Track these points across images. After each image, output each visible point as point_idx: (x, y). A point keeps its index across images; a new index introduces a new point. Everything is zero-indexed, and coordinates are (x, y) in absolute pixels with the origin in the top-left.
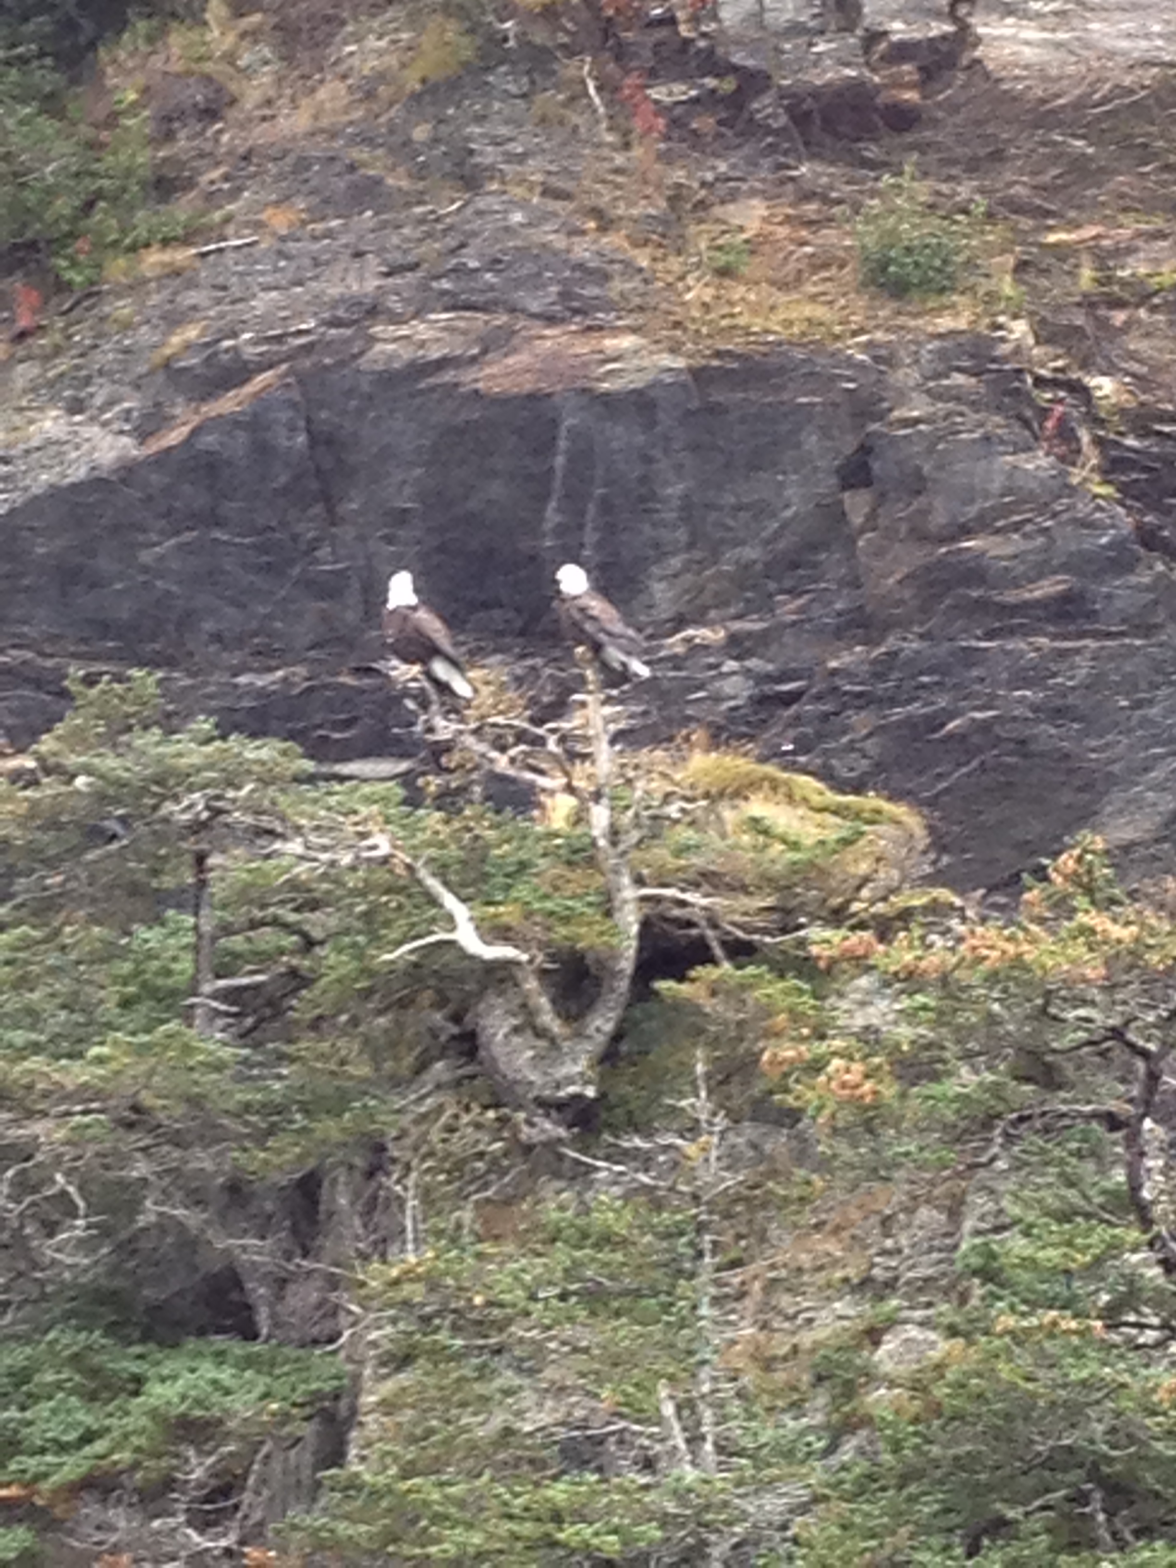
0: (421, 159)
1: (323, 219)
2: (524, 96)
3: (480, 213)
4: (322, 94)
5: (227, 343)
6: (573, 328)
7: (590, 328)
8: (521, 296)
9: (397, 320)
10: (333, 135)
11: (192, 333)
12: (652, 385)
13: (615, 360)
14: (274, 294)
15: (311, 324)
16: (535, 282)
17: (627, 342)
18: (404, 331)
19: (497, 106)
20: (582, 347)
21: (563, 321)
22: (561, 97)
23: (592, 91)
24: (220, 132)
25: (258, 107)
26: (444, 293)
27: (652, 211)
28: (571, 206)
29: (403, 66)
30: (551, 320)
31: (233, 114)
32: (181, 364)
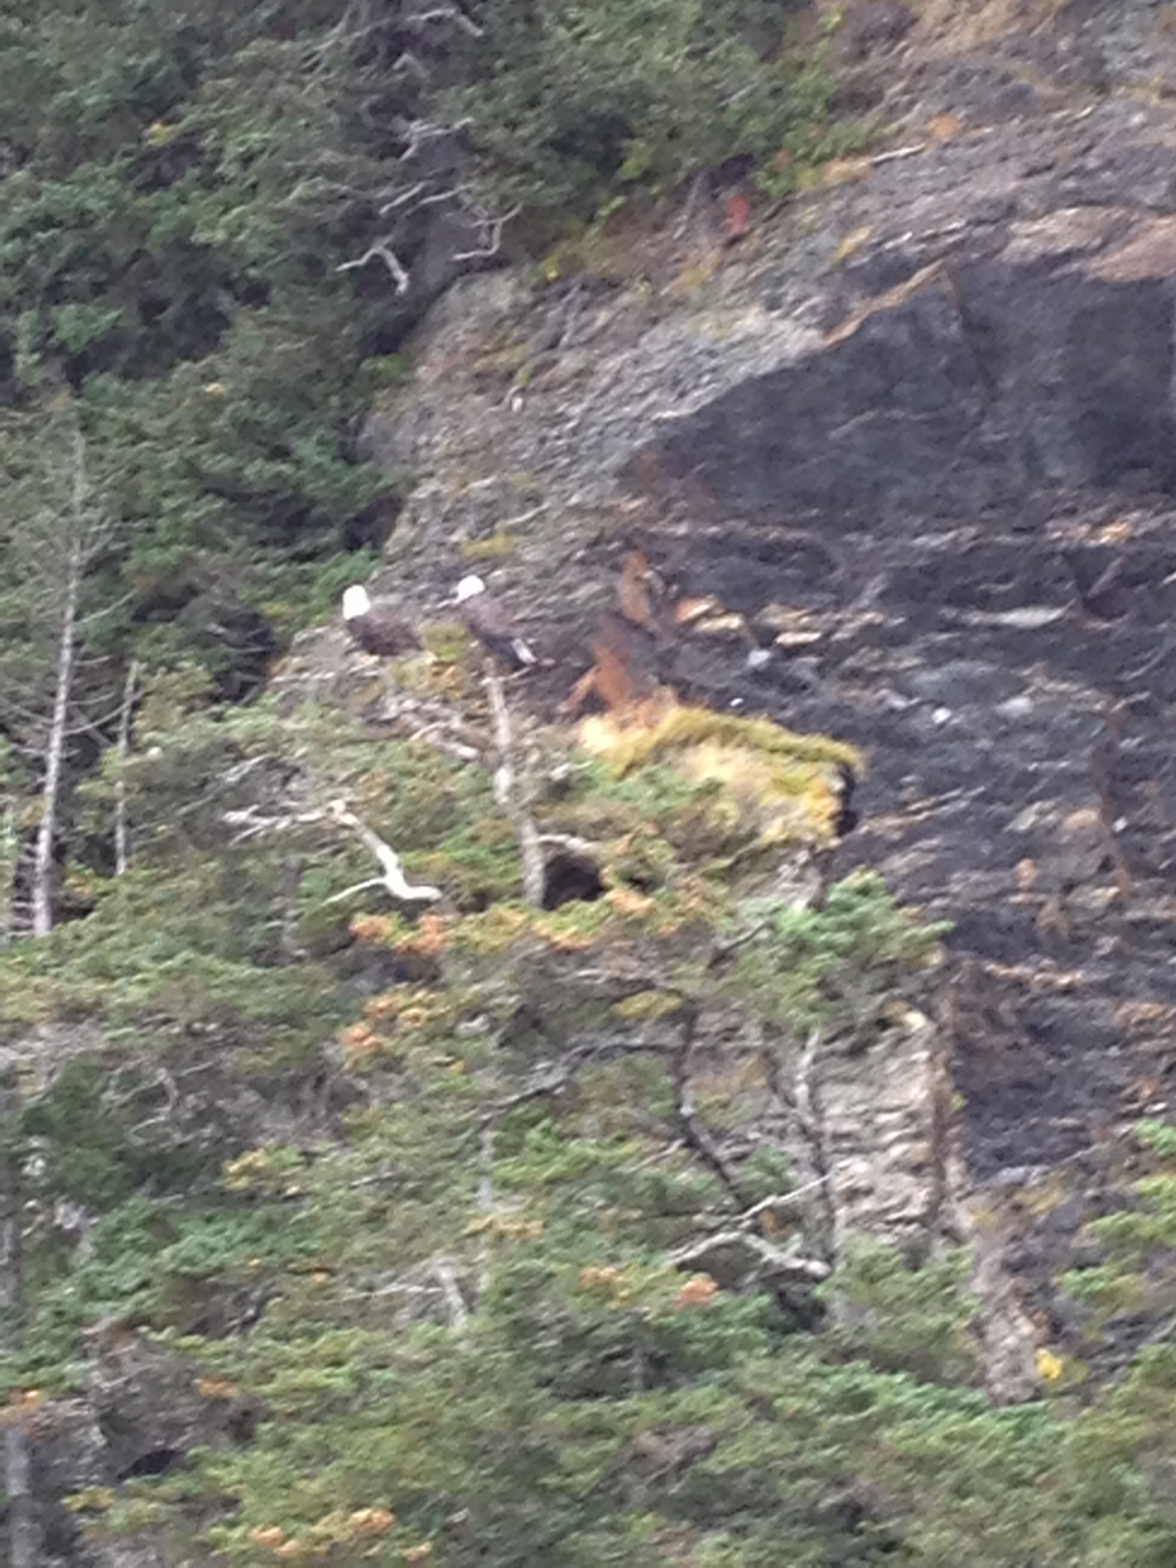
0: (1063, 68)
1: (978, 127)
2: (1152, 6)
3: (1106, 117)
4: (986, 12)
5: (889, 245)
8: (1136, 191)
9: (1034, 217)
10: (994, 47)
11: (862, 235)
14: (931, 198)
15: (960, 224)
16: (1147, 177)
18: (1036, 227)
19: (1129, 16)
24: (905, 49)
25: (936, 25)
26: (1070, 192)
30: (1162, 211)
31: (915, 33)
32: (854, 264)
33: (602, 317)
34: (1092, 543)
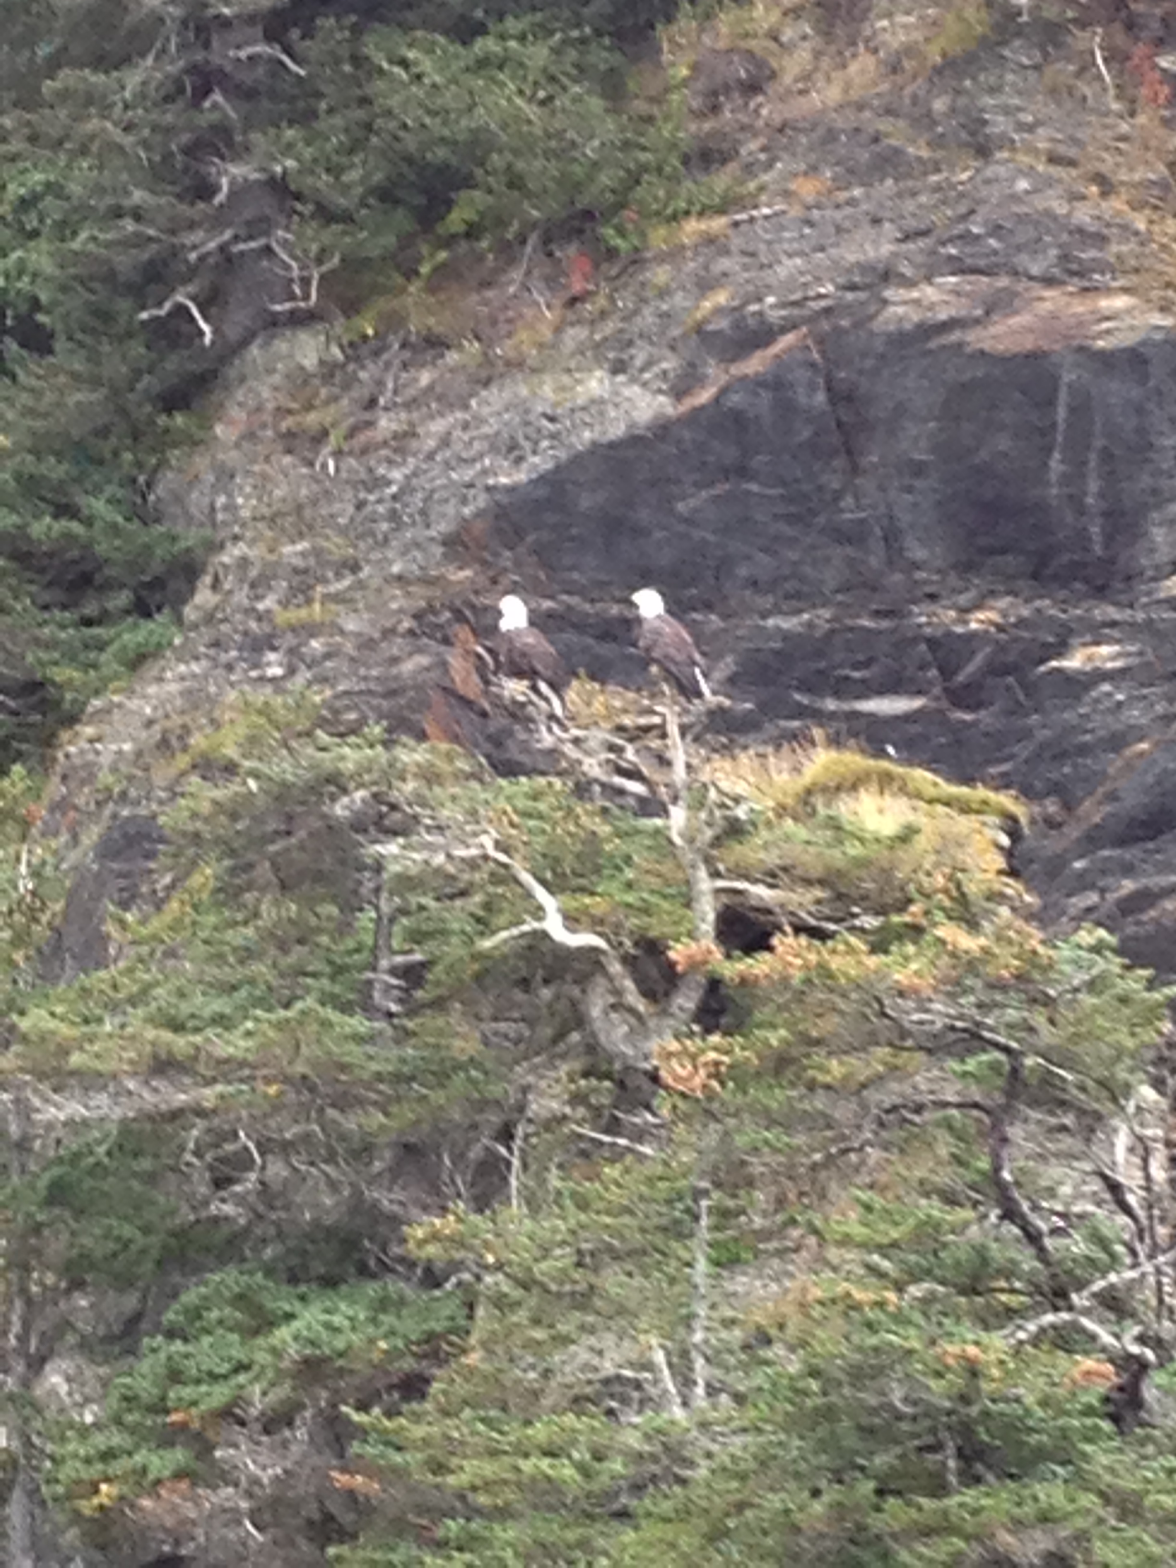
0: (940, 129)
1: (846, 188)
2: (1036, 68)
3: (988, 182)
4: (853, 68)
5: (754, 308)
6: (1071, 289)
7: (1086, 290)
8: (1023, 260)
9: (910, 283)
10: (860, 107)
11: (721, 298)
12: (1143, 343)
13: (1108, 319)
14: (798, 261)
15: (829, 288)
16: (1035, 247)
17: (1121, 302)
18: (915, 294)
19: (1010, 77)
20: (1079, 307)
21: (1063, 283)
22: (1071, 68)
23: (1099, 61)
24: (760, 105)
25: (796, 81)
26: (950, 258)
27: (1152, 176)
28: (1074, 172)
29: (927, 40)
30: (1049, 281)
31: (771, 89)
32: (710, 327)
33: (425, 378)
34: (959, 629)
